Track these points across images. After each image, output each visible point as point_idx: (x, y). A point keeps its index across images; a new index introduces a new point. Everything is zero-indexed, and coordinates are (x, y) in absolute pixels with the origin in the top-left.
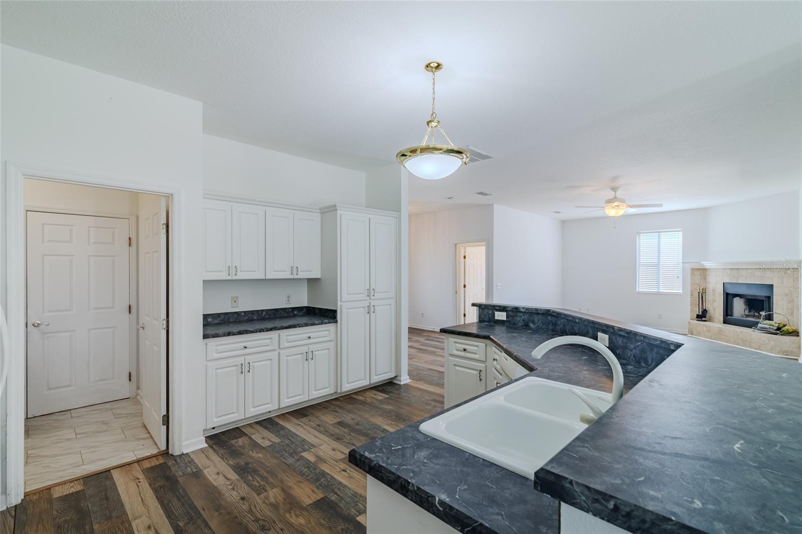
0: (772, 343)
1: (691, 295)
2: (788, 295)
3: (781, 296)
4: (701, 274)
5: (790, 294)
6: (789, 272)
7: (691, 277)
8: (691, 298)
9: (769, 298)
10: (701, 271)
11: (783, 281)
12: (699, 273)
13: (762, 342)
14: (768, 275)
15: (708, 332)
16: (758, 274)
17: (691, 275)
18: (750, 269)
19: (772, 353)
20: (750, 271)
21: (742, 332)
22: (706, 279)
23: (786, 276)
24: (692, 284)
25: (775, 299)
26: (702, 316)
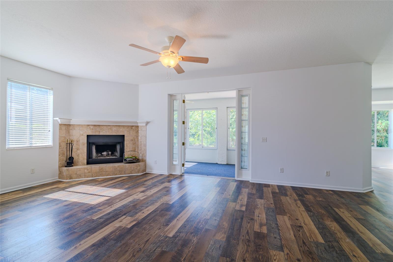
0: (139, 168)
1: (60, 147)
2: (133, 140)
3: (129, 141)
4: (66, 129)
5: (134, 139)
6: (133, 128)
7: (60, 131)
8: (59, 149)
9: (122, 143)
10: (66, 126)
11: (130, 132)
12: (65, 128)
13: (132, 169)
14: (121, 130)
15: (89, 172)
16: (114, 129)
17: (59, 130)
18: (109, 126)
19: (139, 173)
20: (109, 127)
21: (119, 166)
22: (69, 133)
23: (132, 130)
24: (60, 137)
25: (126, 143)
26: (70, 162)
